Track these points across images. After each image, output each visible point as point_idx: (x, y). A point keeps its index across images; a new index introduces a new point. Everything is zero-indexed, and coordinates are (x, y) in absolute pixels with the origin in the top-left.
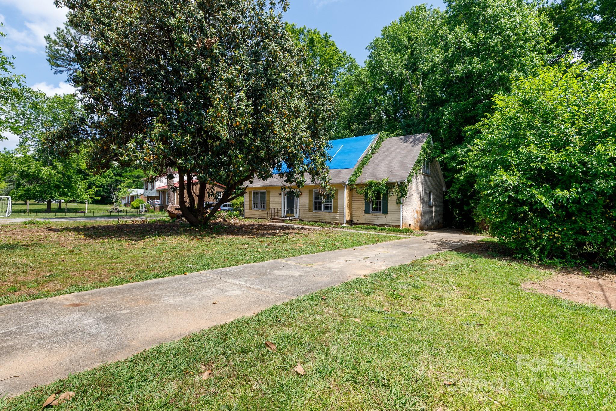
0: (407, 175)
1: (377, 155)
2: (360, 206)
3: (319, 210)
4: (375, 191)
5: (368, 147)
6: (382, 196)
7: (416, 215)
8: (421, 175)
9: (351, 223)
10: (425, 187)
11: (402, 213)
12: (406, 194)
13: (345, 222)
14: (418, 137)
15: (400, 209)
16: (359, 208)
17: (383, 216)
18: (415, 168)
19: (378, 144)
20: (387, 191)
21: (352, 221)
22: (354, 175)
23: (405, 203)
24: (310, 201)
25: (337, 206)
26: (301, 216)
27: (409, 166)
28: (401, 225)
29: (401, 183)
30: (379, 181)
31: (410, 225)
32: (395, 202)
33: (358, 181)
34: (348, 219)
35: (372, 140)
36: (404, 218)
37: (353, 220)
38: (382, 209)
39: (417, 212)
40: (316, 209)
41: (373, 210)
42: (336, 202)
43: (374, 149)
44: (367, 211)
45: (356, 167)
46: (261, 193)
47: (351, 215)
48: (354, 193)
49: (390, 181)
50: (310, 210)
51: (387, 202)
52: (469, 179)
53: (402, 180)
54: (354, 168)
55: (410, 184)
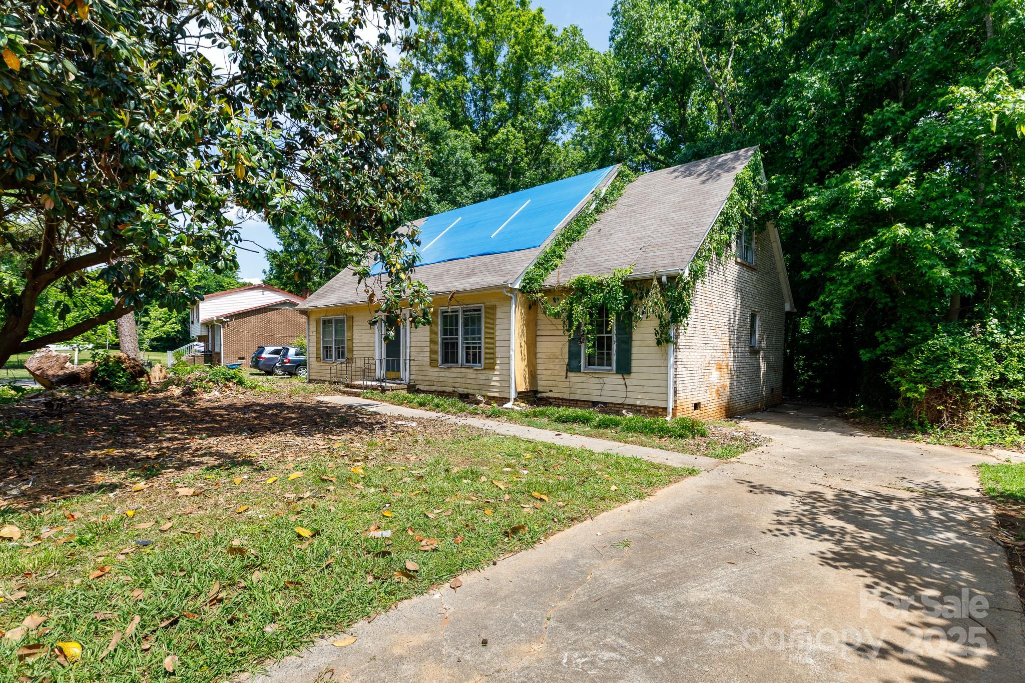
0: (692, 253)
1: (610, 215)
2: (557, 350)
3: (453, 362)
4: (594, 305)
5: (588, 196)
6: (613, 319)
7: (715, 376)
8: (732, 261)
9: (532, 396)
10: (743, 300)
11: (672, 373)
12: (685, 312)
13: (513, 395)
14: (720, 160)
15: (667, 360)
16: (555, 356)
17: (617, 379)
18: (716, 237)
19: (615, 189)
20: (627, 306)
21: (536, 392)
22: (539, 265)
23: (682, 341)
24: (433, 340)
25: (494, 352)
26: (413, 377)
27: (696, 230)
28: (671, 406)
29: (671, 278)
30: (606, 276)
31: (696, 406)
32: (652, 339)
33: (551, 280)
34: (522, 388)
35: (601, 179)
36: (680, 386)
37: (540, 389)
38: (614, 358)
39: (719, 367)
40: (445, 360)
41: (590, 363)
42: (492, 339)
43: (604, 200)
44: (573, 366)
45: (547, 244)
46: (337, 321)
47: (533, 375)
48: (541, 316)
49: (637, 274)
50: (433, 363)
51: (630, 339)
52: (883, 267)
53: (672, 270)
54: (542, 247)
55: (698, 283)
